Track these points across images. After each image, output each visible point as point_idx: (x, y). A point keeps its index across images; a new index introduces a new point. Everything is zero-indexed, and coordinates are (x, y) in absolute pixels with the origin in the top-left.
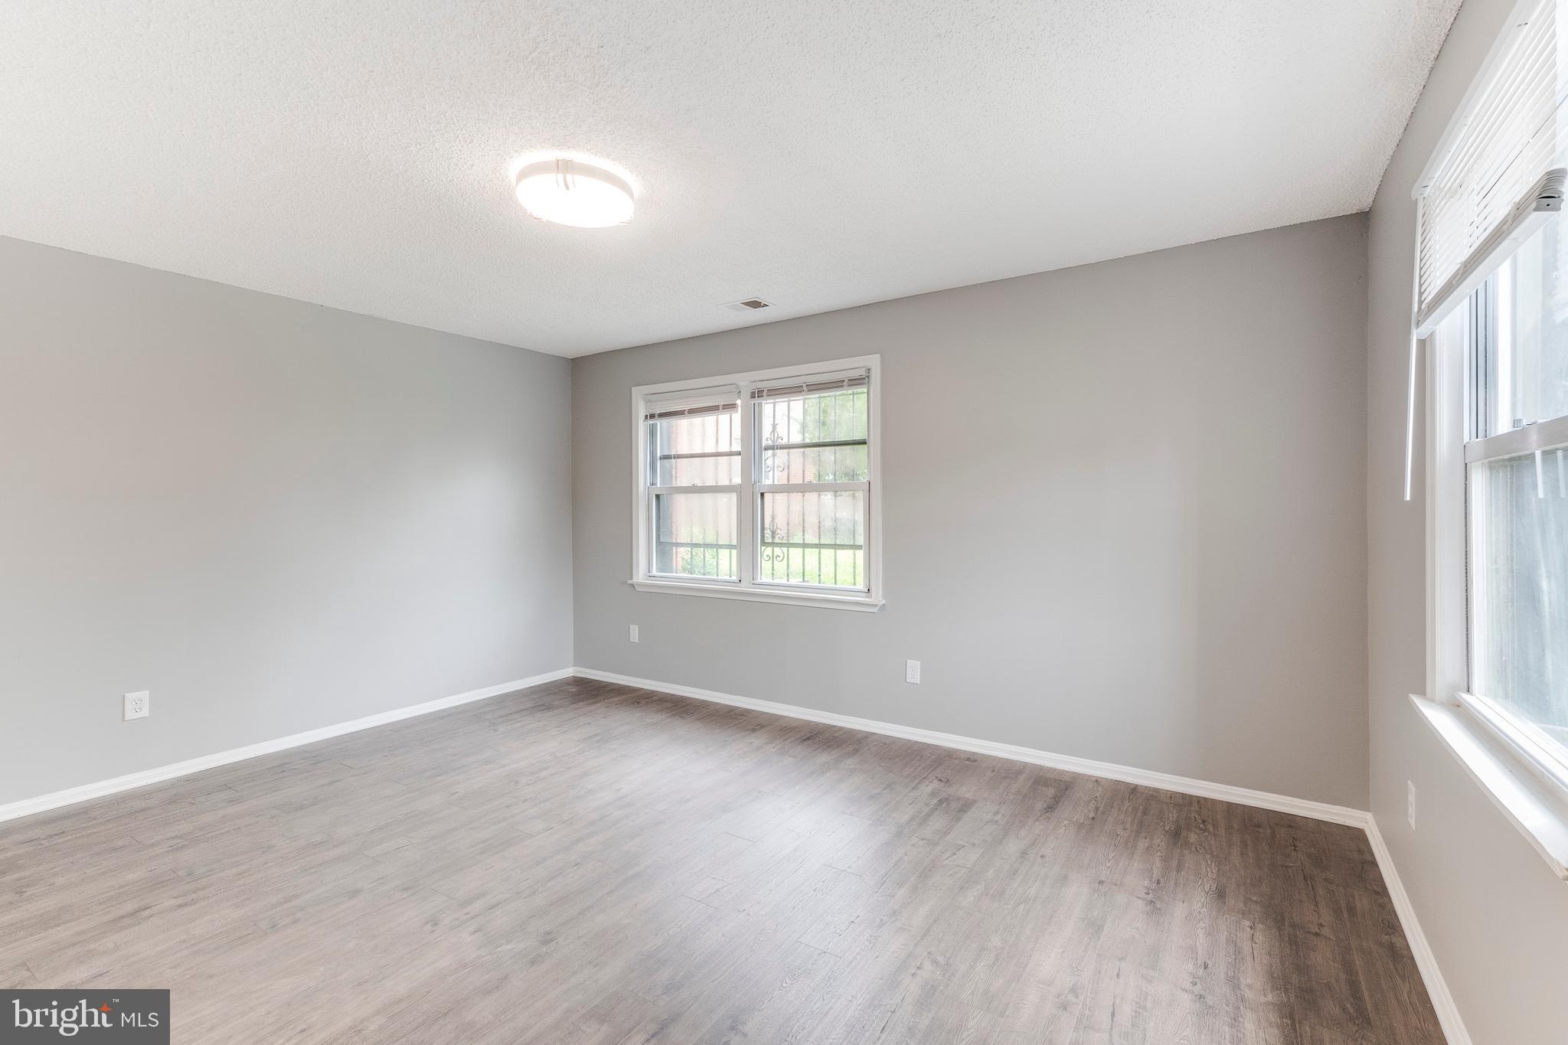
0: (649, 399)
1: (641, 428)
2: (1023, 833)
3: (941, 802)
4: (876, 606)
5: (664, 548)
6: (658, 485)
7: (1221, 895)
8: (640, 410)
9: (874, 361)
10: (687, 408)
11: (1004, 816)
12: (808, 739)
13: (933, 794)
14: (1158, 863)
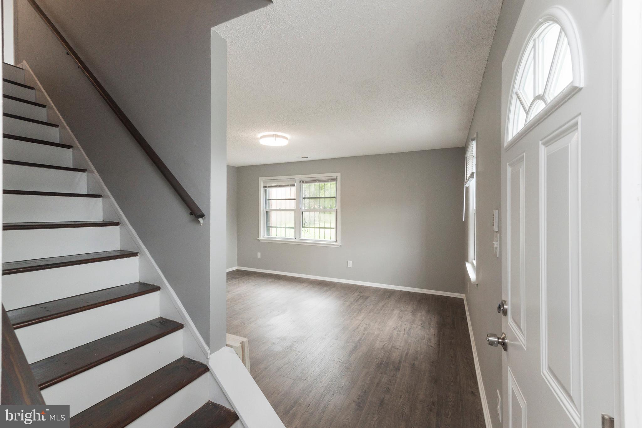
0: (265, 181)
1: (262, 191)
2: (382, 302)
3: (361, 297)
4: (339, 245)
5: (268, 228)
6: (267, 208)
7: (429, 311)
8: (262, 185)
9: (338, 175)
10: (278, 184)
11: (377, 299)
12: (319, 284)
13: (358, 295)
14: (415, 306)
